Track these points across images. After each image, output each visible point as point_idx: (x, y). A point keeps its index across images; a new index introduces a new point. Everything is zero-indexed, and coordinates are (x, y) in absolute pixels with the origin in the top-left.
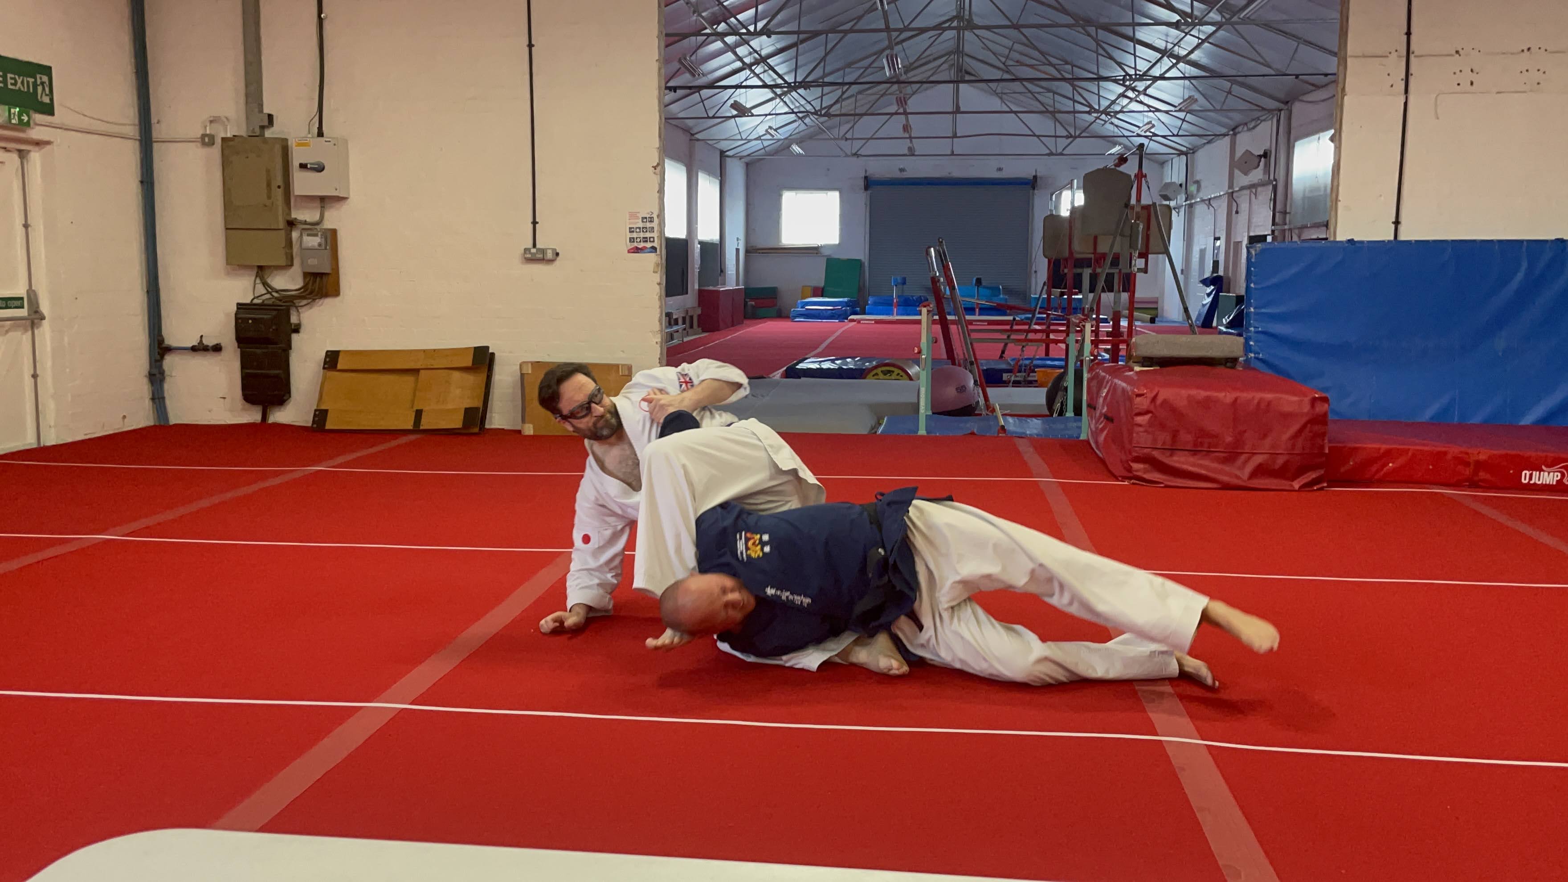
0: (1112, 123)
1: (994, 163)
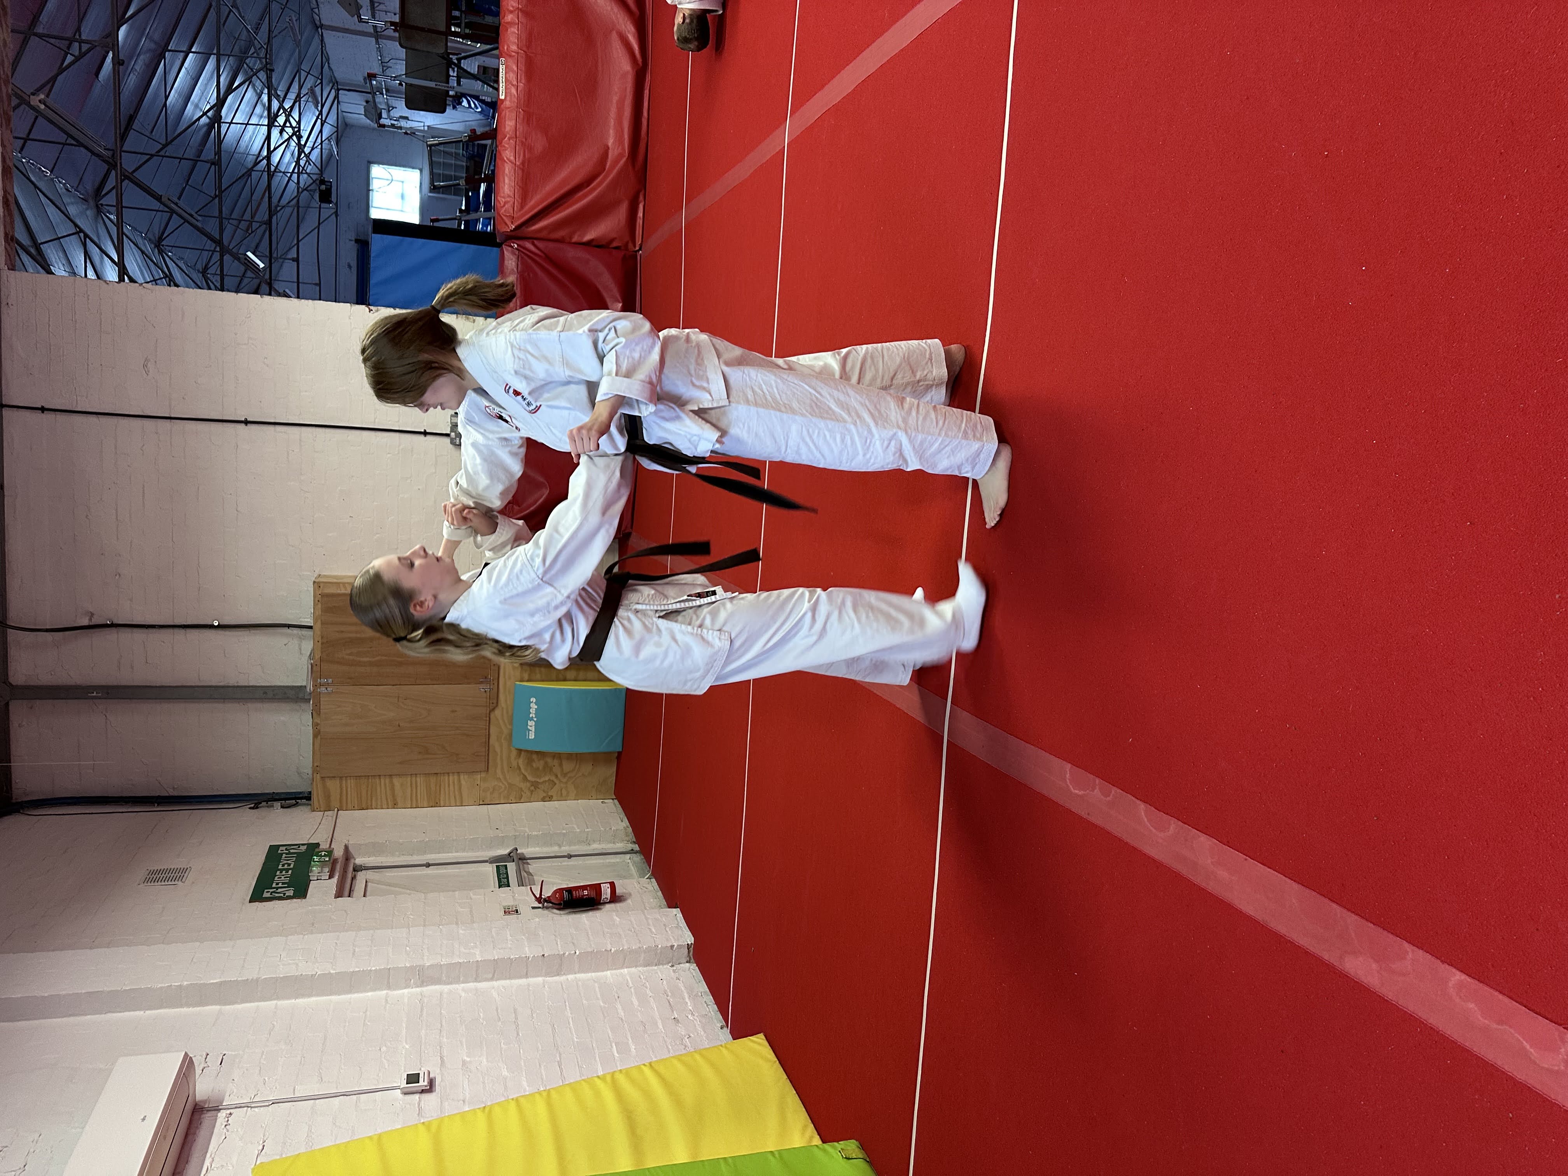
1: (343, 271)
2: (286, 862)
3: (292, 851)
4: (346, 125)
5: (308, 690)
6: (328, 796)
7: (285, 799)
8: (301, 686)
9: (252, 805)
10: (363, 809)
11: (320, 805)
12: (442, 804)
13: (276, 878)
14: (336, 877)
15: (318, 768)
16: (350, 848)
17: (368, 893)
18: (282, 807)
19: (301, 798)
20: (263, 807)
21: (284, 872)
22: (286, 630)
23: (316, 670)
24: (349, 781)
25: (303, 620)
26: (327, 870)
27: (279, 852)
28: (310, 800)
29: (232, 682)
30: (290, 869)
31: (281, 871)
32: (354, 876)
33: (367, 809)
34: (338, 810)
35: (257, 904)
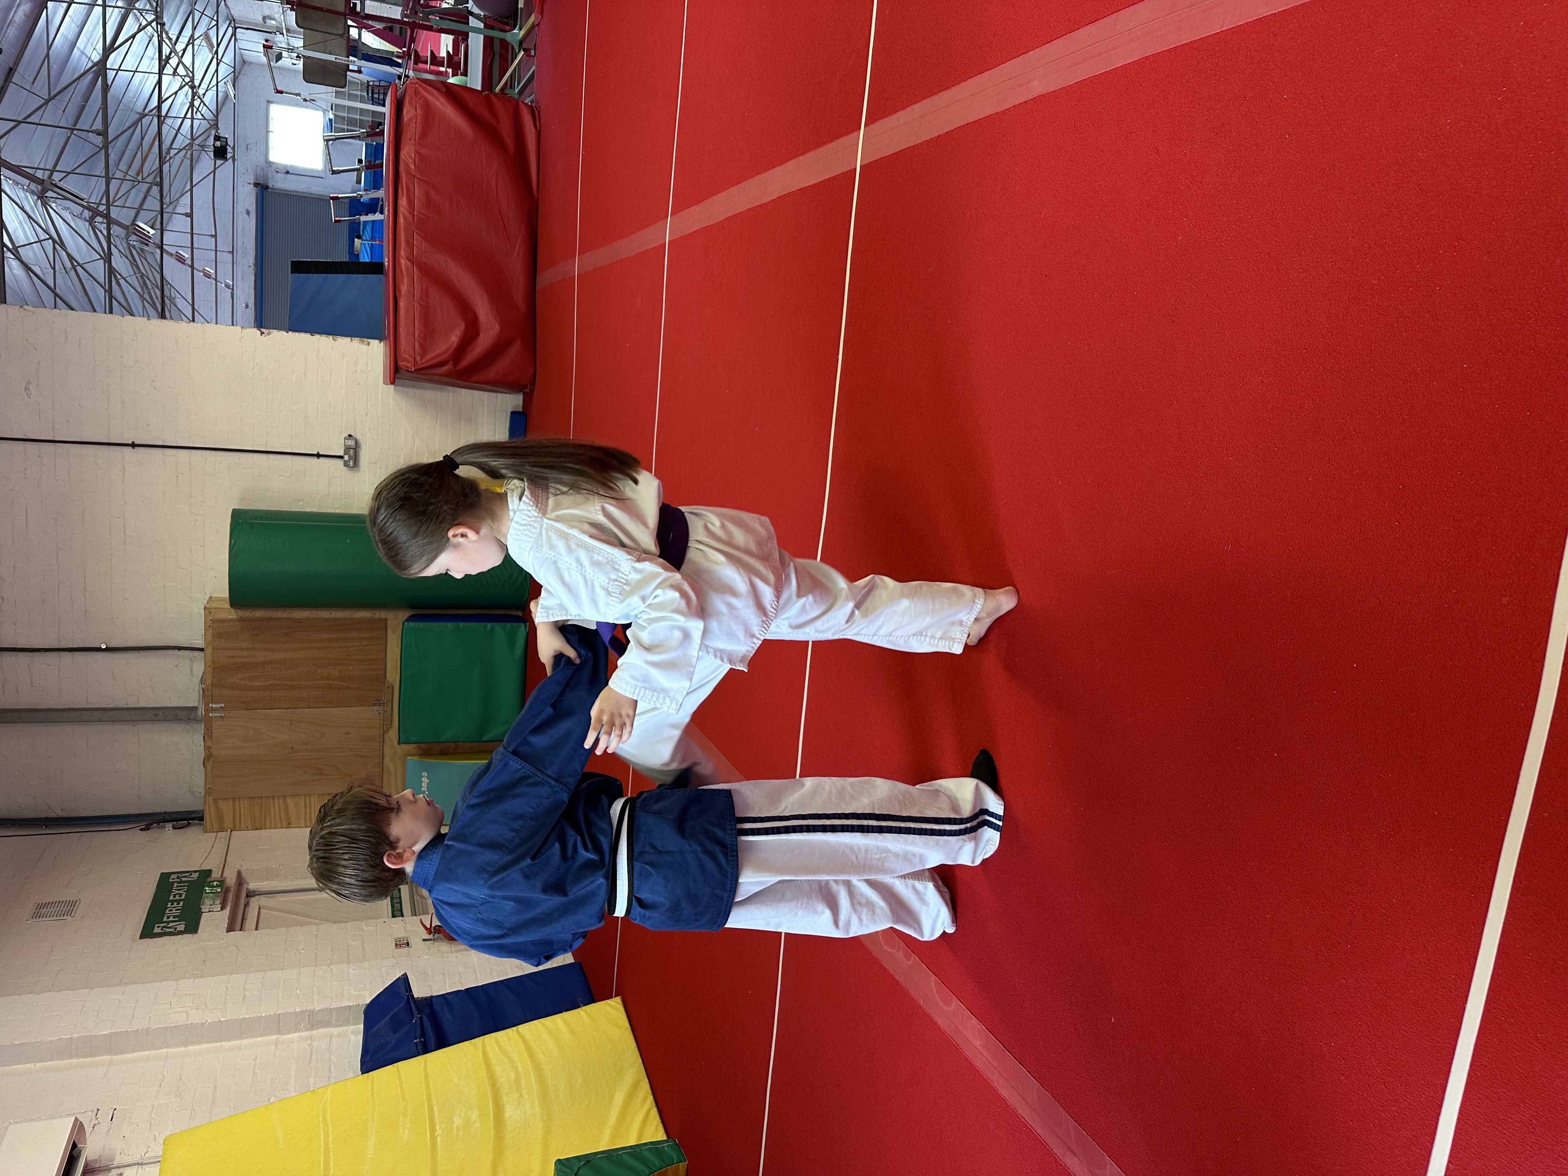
0: (204, 94)
1: (241, 217)
2: (177, 892)
3: (183, 879)
4: (244, 62)
5: (200, 714)
6: (220, 819)
7: (177, 821)
8: (193, 707)
9: (144, 827)
10: (257, 829)
11: (212, 827)
13: (167, 911)
14: (229, 908)
15: (210, 790)
16: (244, 874)
17: (260, 926)
18: (174, 828)
19: (194, 819)
20: (153, 828)
21: (175, 903)
22: (176, 652)
23: (207, 694)
24: (242, 802)
25: (194, 641)
26: (218, 902)
27: (171, 880)
28: (203, 820)
29: (122, 704)
30: (181, 900)
31: (173, 902)
32: (246, 905)
33: (261, 829)
34: (231, 831)
35: (147, 940)
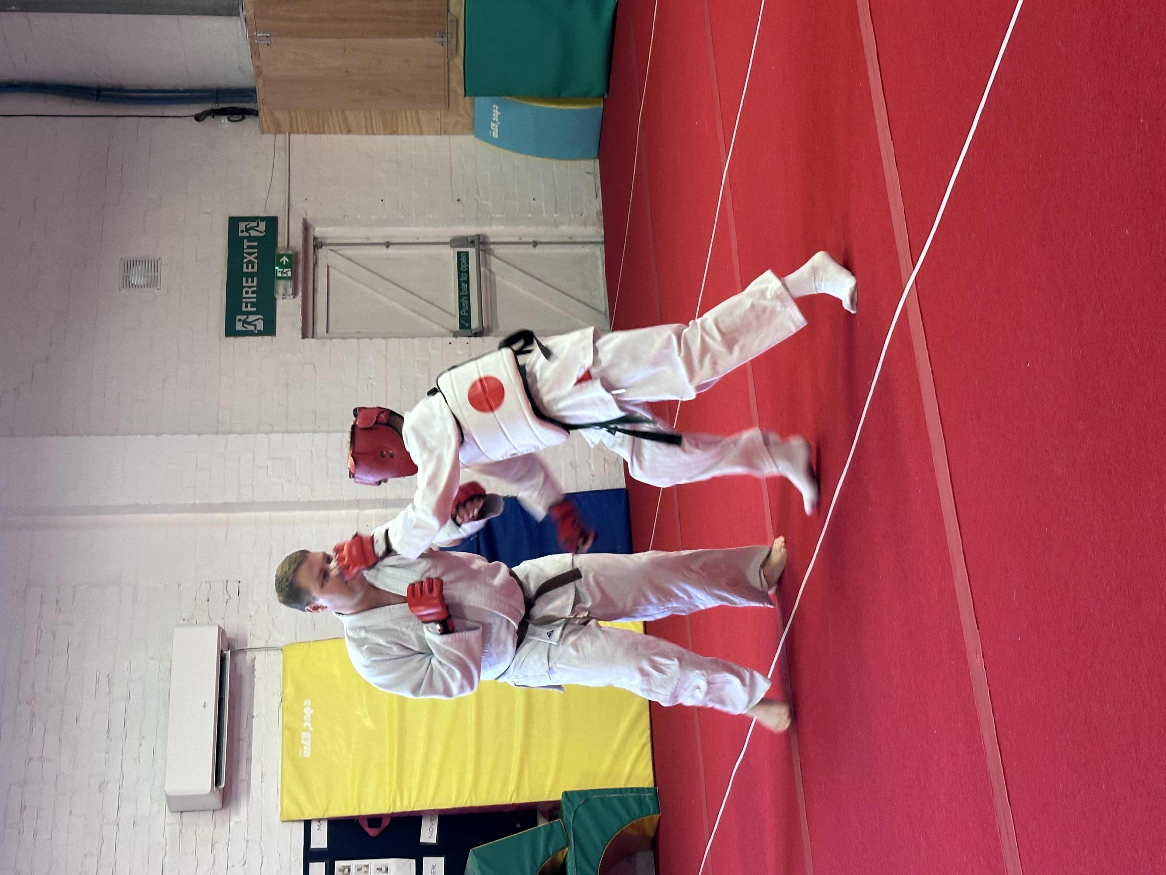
2: (249, 257)
3: (253, 233)
6: (277, 124)
7: (232, 113)
9: (197, 112)
10: (315, 133)
11: (269, 130)
12: (400, 132)
13: (244, 295)
14: (300, 294)
16: (309, 221)
17: (331, 330)
18: (229, 120)
19: (249, 112)
20: (208, 119)
21: (250, 279)
23: (251, 22)
27: (240, 234)
30: (255, 272)
31: (247, 278)
32: (316, 264)
33: (320, 133)
34: (289, 134)
35: (231, 339)
